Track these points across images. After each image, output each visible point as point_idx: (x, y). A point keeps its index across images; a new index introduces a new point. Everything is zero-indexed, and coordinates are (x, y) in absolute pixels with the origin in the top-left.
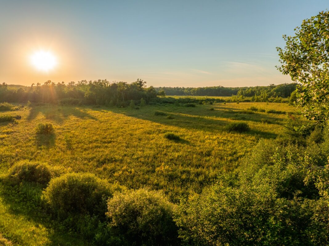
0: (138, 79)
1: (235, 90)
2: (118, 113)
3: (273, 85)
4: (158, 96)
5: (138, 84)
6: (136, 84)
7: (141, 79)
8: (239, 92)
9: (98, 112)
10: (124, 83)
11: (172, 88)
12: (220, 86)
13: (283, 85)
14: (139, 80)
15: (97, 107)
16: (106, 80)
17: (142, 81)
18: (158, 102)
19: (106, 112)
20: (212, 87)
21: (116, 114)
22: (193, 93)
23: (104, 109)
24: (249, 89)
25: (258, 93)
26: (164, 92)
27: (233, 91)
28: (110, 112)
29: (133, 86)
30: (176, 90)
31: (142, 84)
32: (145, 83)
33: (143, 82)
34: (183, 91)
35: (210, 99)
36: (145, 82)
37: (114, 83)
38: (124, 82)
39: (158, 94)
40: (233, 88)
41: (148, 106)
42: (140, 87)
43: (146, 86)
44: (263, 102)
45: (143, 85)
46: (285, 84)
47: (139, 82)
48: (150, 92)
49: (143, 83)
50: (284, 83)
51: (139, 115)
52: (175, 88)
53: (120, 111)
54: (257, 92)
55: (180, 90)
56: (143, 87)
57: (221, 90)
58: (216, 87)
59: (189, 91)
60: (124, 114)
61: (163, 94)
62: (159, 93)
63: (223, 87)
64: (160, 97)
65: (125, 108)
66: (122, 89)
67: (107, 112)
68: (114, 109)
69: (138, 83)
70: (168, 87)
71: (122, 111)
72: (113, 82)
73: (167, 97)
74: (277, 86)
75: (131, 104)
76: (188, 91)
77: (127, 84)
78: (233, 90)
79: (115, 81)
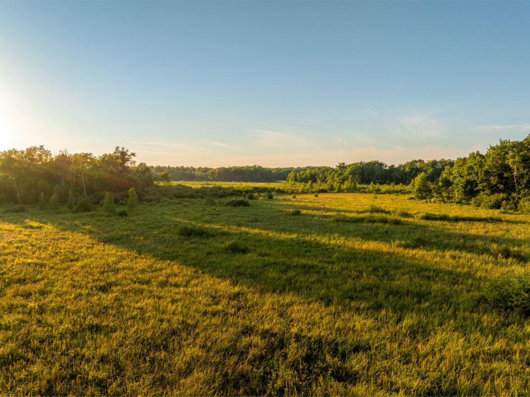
0: (118, 147)
1: (276, 172)
2: (74, 229)
3: (344, 164)
4: (155, 183)
5: (117, 158)
6: (114, 158)
7: (123, 148)
8: (291, 175)
9: (12, 227)
10: (86, 154)
11: (173, 168)
12: (256, 165)
13: (358, 164)
14: (120, 149)
15: (17, 211)
16: (42, 146)
17: (125, 151)
18: (164, 195)
19: (38, 228)
20: (243, 167)
21: (67, 234)
22: (211, 176)
23: (34, 217)
24: (305, 169)
25: (322, 177)
26: (167, 175)
27: (275, 173)
28: (49, 228)
29: (107, 161)
30: (181, 171)
31: (126, 157)
32: (132, 156)
33: (129, 153)
34: (193, 172)
35: (259, 188)
36: (133, 154)
37: (63, 154)
38: (85, 152)
39: (156, 179)
40: (274, 169)
41: (144, 204)
42: (122, 164)
43: (134, 162)
44: (348, 192)
45: (128, 161)
46: (361, 163)
47: (120, 154)
48: (143, 174)
49: (128, 156)
50: (359, 161)
51: (135, 235)
52: (178, 167)
53: (77, 222)
54: (320, 175)
55: (188, 172)
56: (128, 164)
57: (258, 172)
58: (250, 167)
59: (204, 174)
60: (90, 232)
61: (166, 178)
62: (158, 176)
63: (260, 166)
64: (161, 184)
65: (89, 213)
66: (80, 167)
67: (40, 228)
68: (62, 215)
69: (118, 156)
70: (165, 166)
71: (84, 224)
72: (60, 151)
73: (174, 183)
74: (349, 166)
75: (104, 200)
76: (202, 174)
77: (93, 157)
78: (273, 171)
79: (63, 150)
